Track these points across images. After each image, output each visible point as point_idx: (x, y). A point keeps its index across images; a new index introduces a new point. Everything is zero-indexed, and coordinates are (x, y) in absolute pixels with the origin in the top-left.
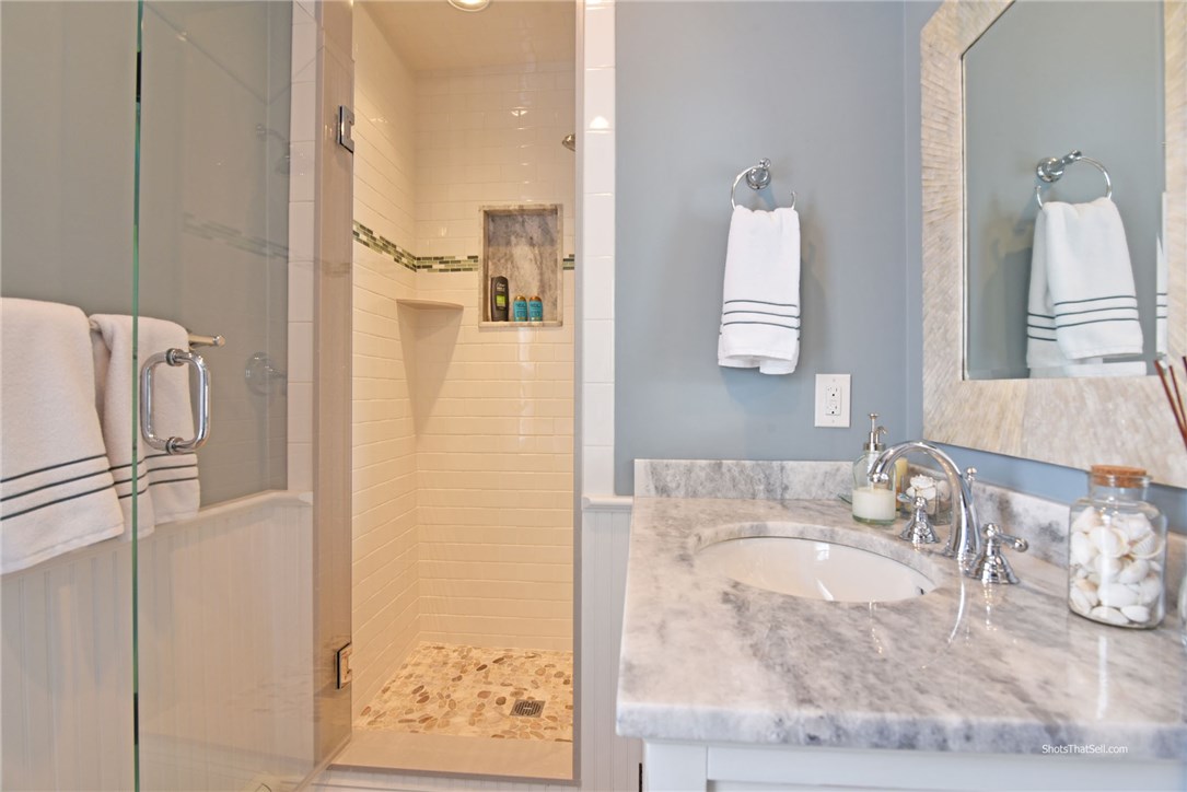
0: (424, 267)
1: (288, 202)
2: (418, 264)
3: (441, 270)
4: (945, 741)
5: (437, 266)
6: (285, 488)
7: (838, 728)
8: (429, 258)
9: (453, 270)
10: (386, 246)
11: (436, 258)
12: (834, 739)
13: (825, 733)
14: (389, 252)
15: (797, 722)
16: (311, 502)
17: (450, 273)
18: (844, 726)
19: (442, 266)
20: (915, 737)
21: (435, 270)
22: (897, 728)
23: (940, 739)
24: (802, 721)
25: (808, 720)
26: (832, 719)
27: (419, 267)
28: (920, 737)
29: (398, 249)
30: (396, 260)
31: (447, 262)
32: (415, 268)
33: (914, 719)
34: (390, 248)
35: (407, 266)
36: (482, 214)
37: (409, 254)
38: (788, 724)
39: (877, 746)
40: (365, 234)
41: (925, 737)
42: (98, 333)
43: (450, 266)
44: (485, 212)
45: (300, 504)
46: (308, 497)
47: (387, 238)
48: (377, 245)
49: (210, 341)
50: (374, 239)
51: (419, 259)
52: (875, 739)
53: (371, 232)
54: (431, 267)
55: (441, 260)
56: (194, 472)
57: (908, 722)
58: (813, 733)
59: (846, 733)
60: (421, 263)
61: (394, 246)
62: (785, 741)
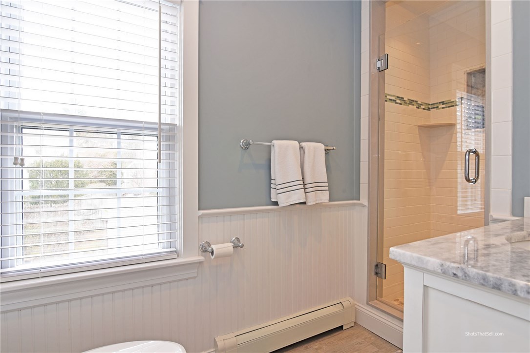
0: (434, 108)
1: (360, 96)
2: (430, 107)
3: (443, 108)
4: (516, 291)
5: (441, 106)
6: (359, 200)
7: (465, 273)
8: (438, 103)
9: (449, 107)
10: (411, 102)
11: (440, 103)
12: (463, 277)
13: (460, 274)
14: (413, 105)
15: (449, 266)
16: (367, 206)
17: (448, 108)
18: (468, 273)
19: (444, 106)
20: (500, 285)
21: (440, 108)
22: (491, 279)
23: (513, 289)
24: (450, 267)
25: (453, 268)
26: (463, 269)
27: (432, 108)
28: (503, 286)
29: (418, 102)
30: (417, 108)
31: (447, 103)
32: (429, 109)
33: (500, 277)
34: (414, 103)
35: (424, 109)
36: (466, 75)
37: (425, 103)
38: (445, 267)
39: (482, 284)
40: (399, 100)
41: (505, 286)
42: (301, 148)
43: (448, 105)
44: (468, 73)
45: (363, 206)
46: (366, 203)
47: (412, 99)
48: (407, 103)
49: (332, 148)
50: (405, 101)
51: (432, 104)
52: (482, 281)
53: (403, 98)
54: (438, 107)
55: (443, 103)
56: (327, 188)
57: (497, 278)
58: (455, 272)
59: (469, 277)
60: (433, 107)
61: (416, 102)
62: (444, 273)
